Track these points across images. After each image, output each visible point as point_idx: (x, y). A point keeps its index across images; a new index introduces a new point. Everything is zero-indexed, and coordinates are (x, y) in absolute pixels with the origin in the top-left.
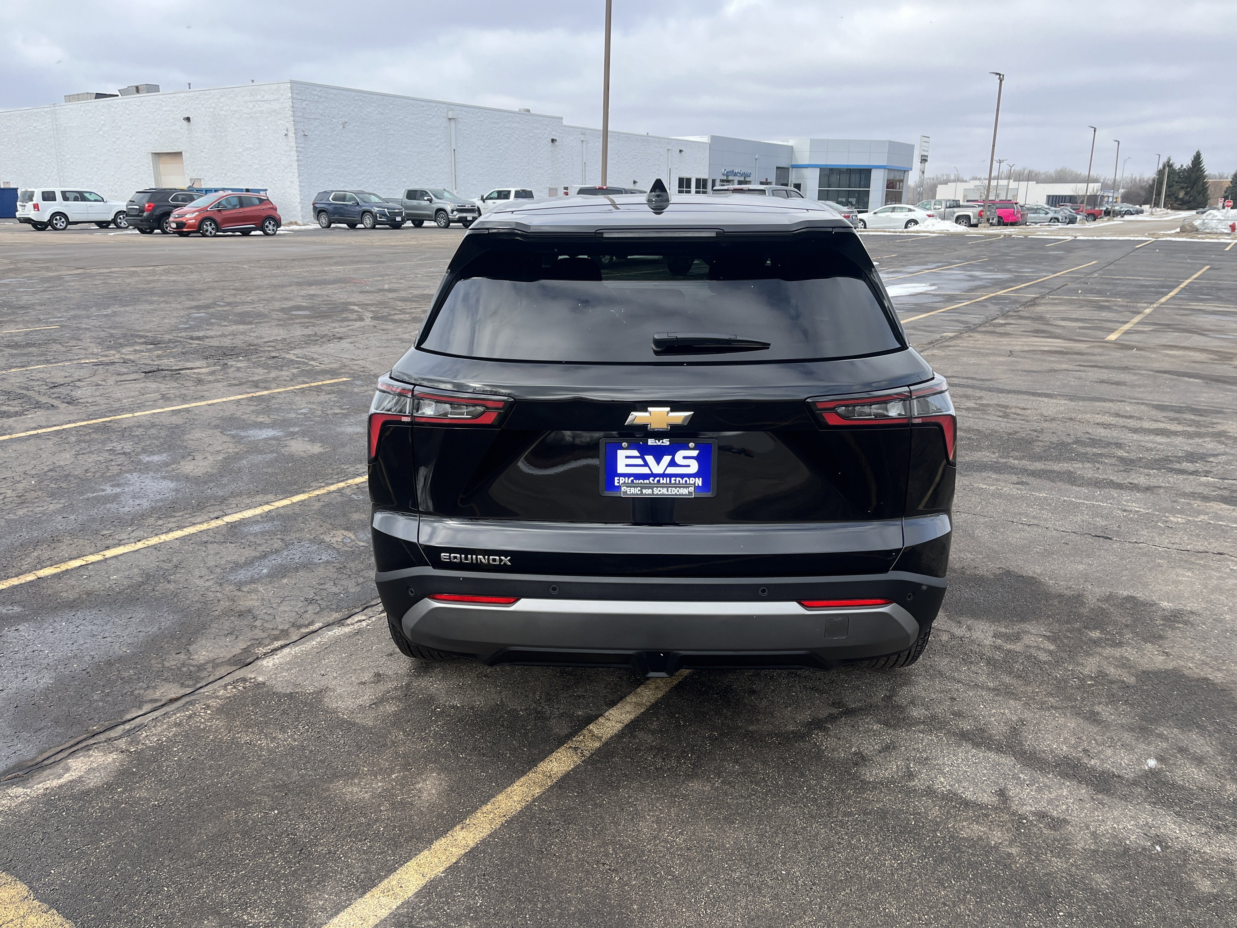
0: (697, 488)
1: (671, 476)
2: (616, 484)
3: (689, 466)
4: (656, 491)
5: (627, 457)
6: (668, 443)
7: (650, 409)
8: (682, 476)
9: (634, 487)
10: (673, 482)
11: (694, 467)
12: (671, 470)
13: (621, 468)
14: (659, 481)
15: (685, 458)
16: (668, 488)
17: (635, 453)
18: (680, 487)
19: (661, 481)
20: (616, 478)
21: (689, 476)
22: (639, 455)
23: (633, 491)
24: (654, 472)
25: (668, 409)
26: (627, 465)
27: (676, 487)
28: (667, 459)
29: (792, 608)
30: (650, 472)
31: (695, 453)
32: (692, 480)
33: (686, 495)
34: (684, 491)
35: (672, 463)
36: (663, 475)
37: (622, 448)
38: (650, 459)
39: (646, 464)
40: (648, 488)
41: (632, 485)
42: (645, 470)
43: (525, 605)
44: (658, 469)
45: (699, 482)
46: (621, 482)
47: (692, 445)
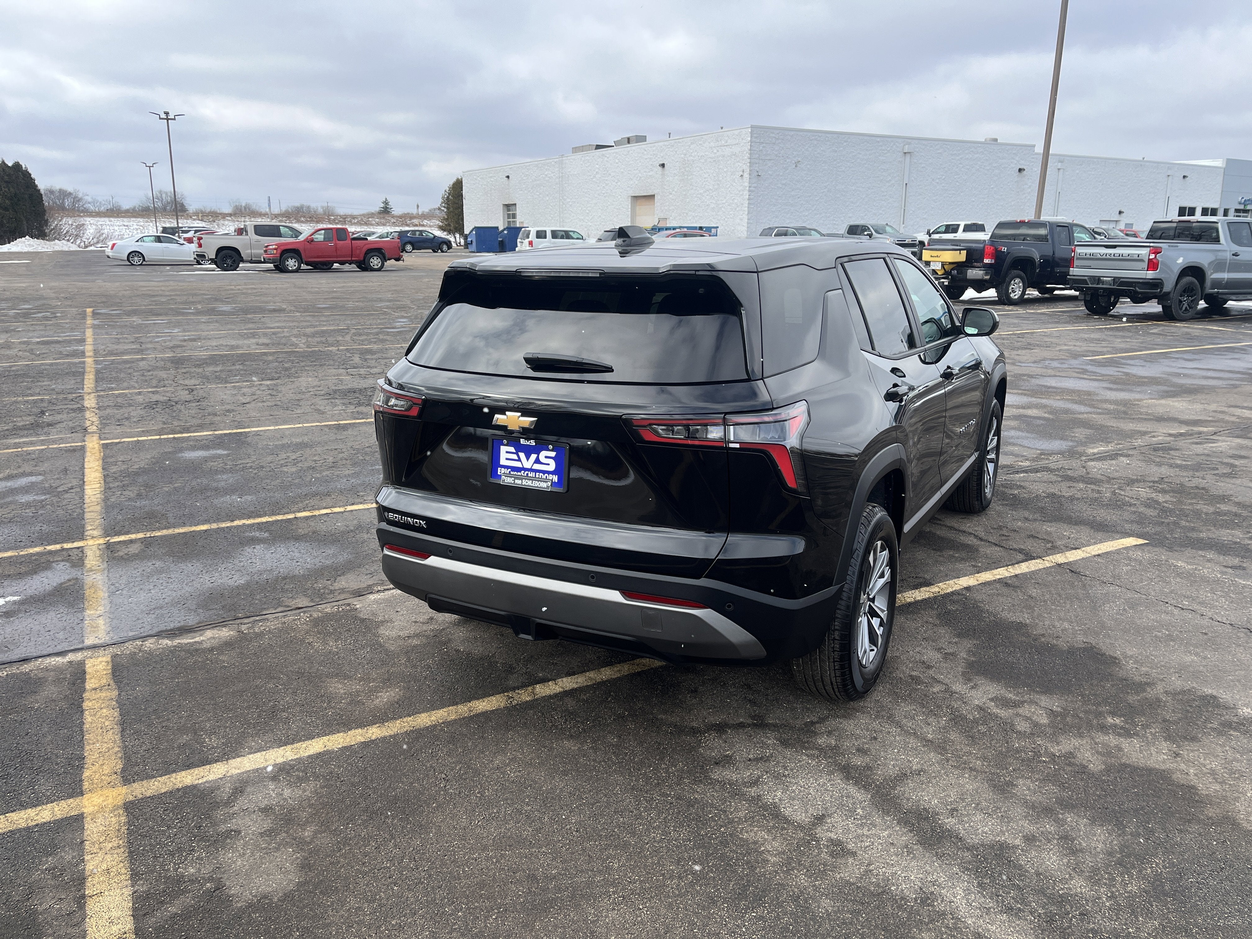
0: (553, 484)
1: (536, 471)
2: (499, 473)
3: (548, 464)
4: (525, 482)
5: (507, 452)
6: (534, 444)
7: (507, 413)
8: (544, 472)
11: (552, 466)
12: (537, 467)
13: (503, 462)
14: (527, 474)
15: (546, 457)
16: (532, 480)
17: (512, 449)
21: (549, 473)
23: (508, 481)
24: (525, 467)
25: (519, 414)
26: (507, 459)
27: (538, 481)
28: (533, 457)
29: (614, 596)
30: (521, 466)
32: (551, 477)
34: (544, 485)
35: (537, 461)
36: (531, 470)
38: (522, 455)
39: (519, 460)
43: (434, 561)
44: (528, 464)
45: (555, 478)
46: (503, 472)
47: (551, 447)
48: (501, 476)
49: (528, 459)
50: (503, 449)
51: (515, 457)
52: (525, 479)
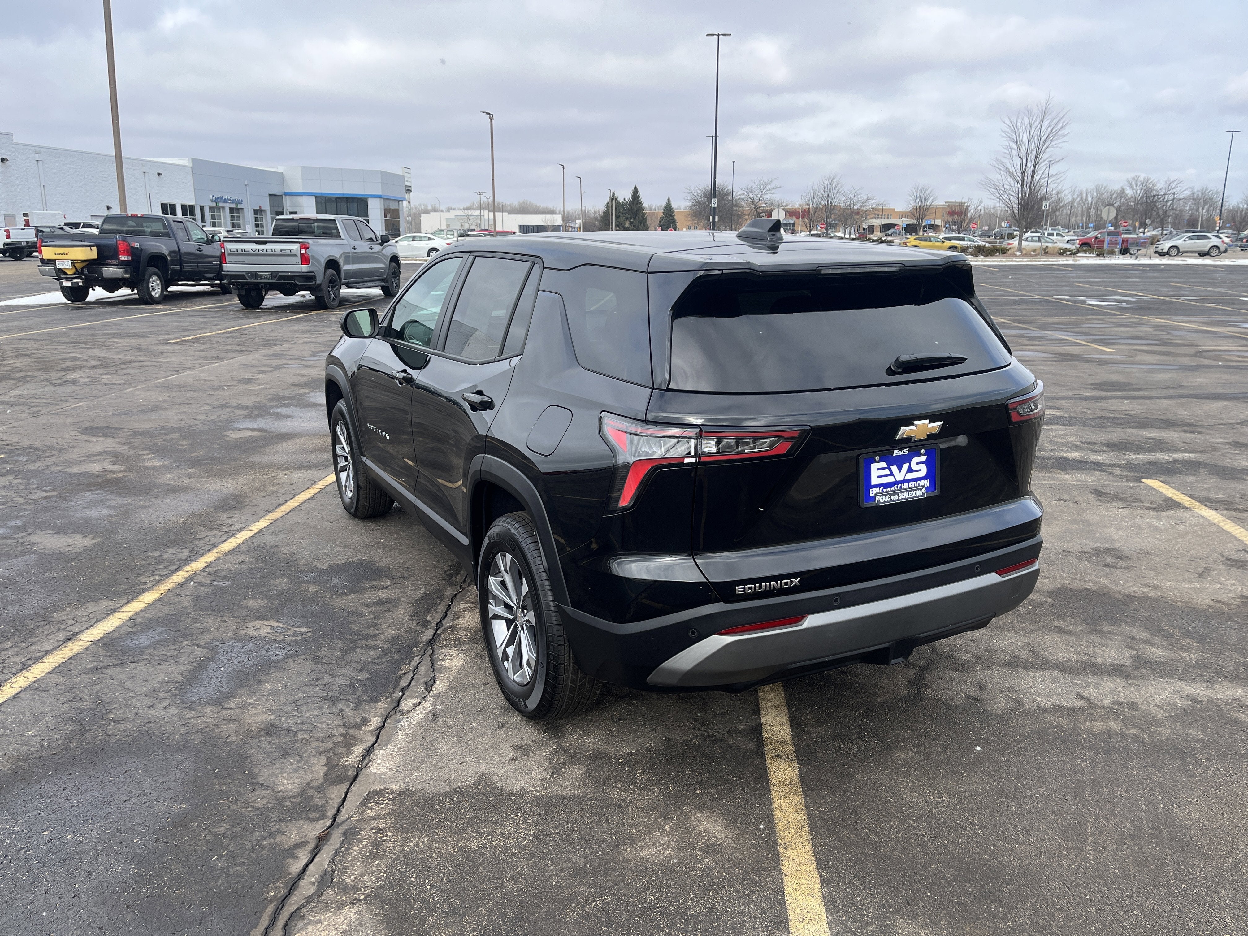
2: (871, 495)
3: (920, 470)
4: (901, 496)
5: (878, 469)
7: (915, 422)
8: (916, 480)
9: (885, 495)
10: (910, 486)
13: (875, 481)
14: (901, 487)
15: (918, 463)
16: (908, 491)
17: (884, 465)
18: (916, 490)
19: (903, 487)
20: (871, 490)
21: (920, 479)
22: (886, 466)
23: (885, 499)
25: (928, 421)
26: (879, 477)
27: (913, 491)
28: (906, 466)
29: (992, 578)
31: (924, 458)
32: (922, 483)
33: (921, 496)
34: (919, 493)
35: (910, 470)
36: (904, 481)
37: (875, 462)
38: (894, 468)
39: (892, 474)
40: (894, 494)
41: (882, 494)
42: (891, 479)
44: (900, 476)
45: (927, 483)
46: (875, 492)
48: (874, 497)
49: (900, 470)
50: (874, 467)
51: (887, 472)
52: (901, 493)
